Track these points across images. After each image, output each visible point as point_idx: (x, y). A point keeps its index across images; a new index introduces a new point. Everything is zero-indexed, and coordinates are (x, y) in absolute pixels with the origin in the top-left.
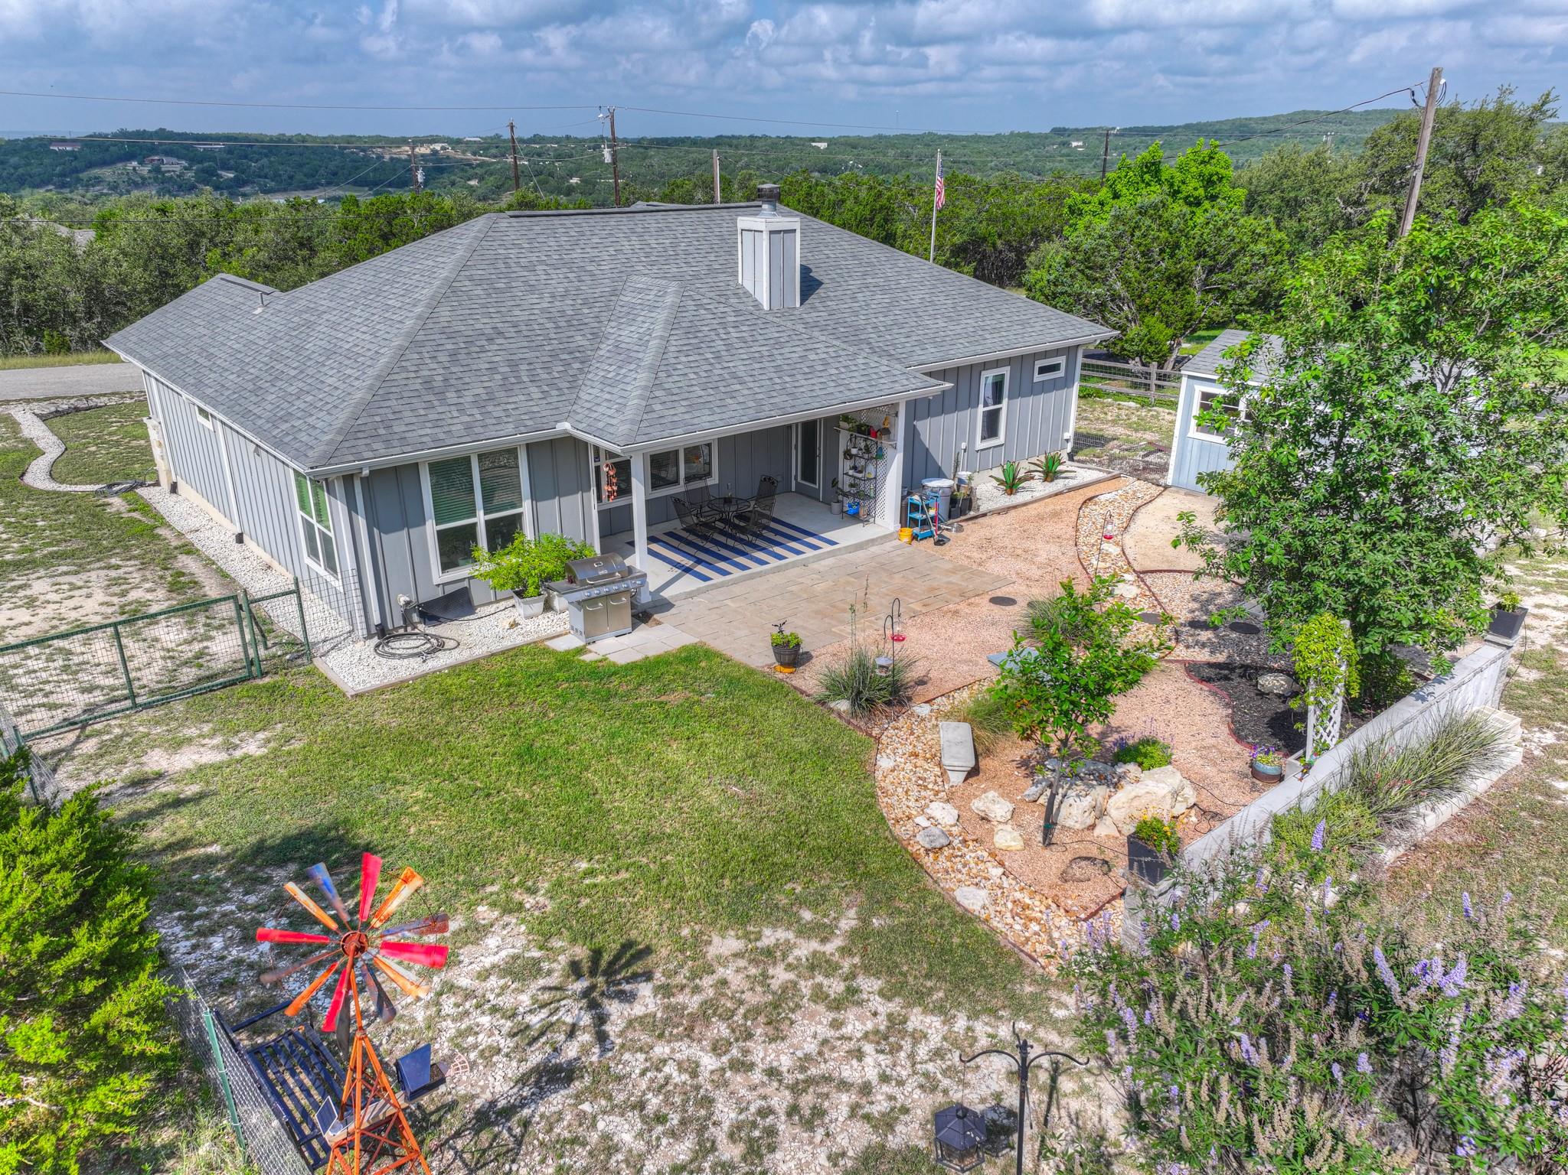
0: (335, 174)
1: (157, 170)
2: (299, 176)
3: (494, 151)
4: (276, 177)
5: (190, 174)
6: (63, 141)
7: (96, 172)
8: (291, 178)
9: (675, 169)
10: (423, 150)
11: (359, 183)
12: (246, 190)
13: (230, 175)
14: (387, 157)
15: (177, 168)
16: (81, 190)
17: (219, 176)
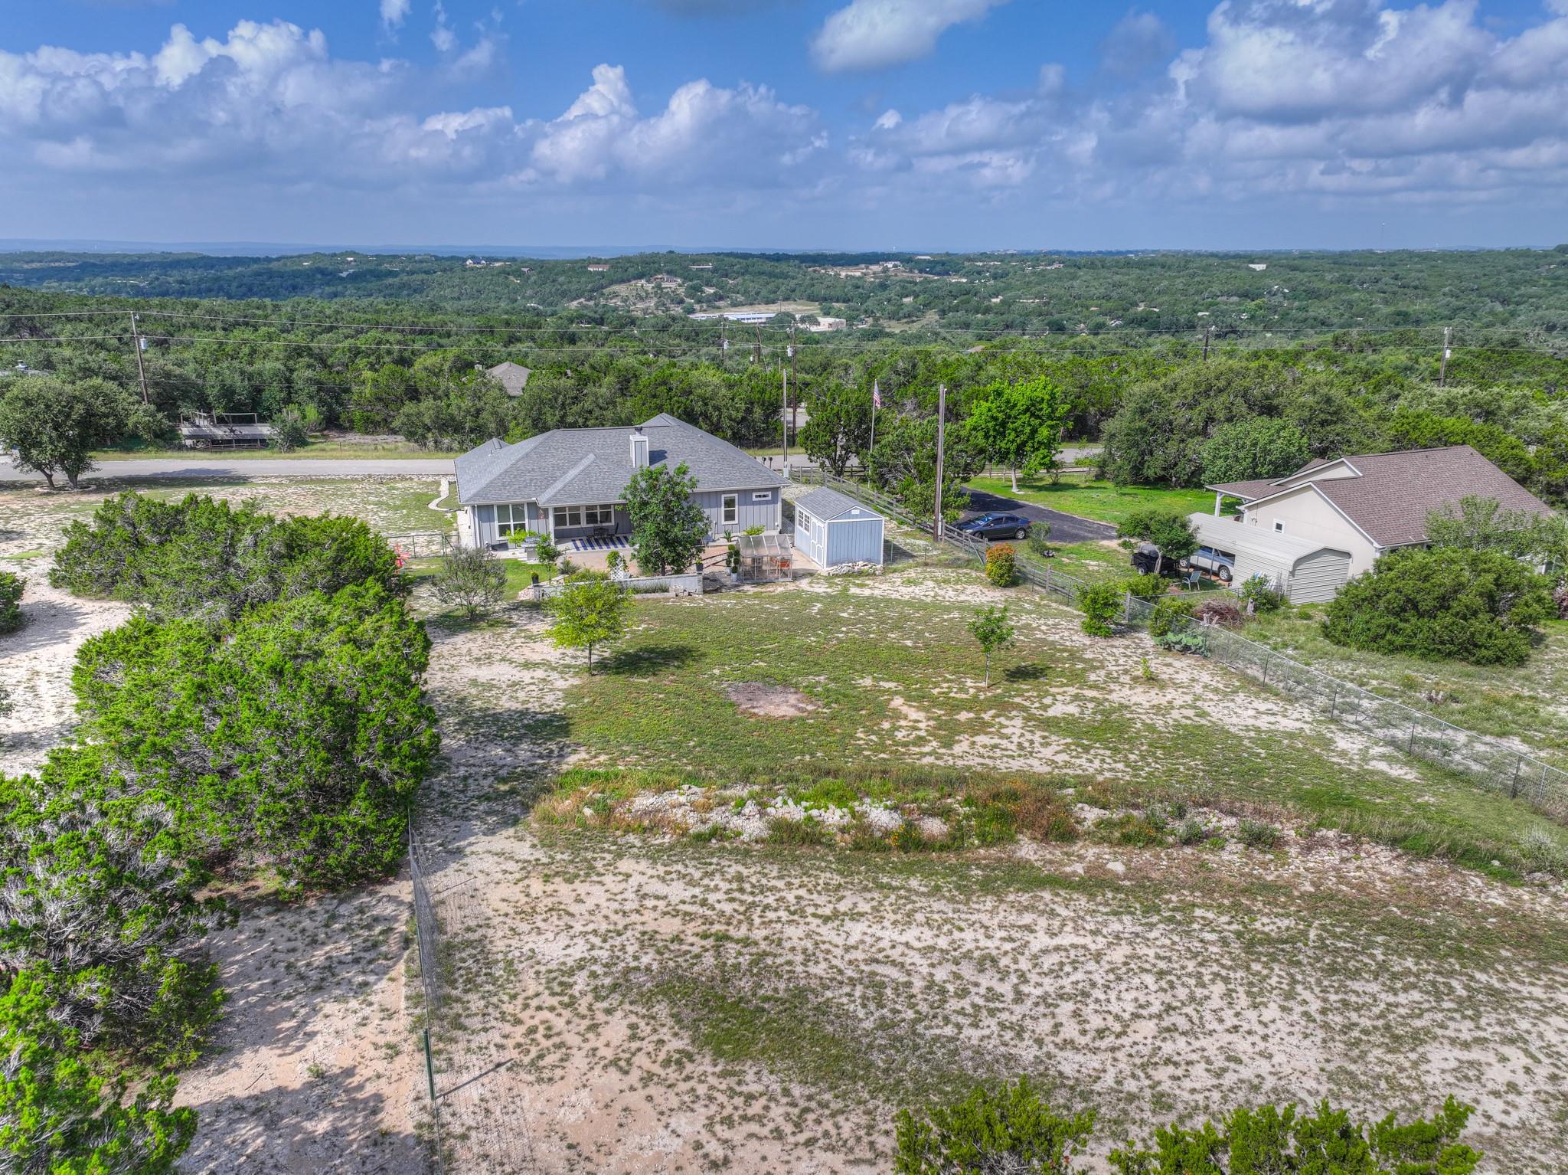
0: (793, 291)
1: (659, 287)
2: (764, 292)
3: (939, 268)
4: (746, 293)
5: (681, 290)
6: (598, 262)
7: (616, 288)
8: (758, 293)
10: (875, 268)
11: (812, 298)
12: (721, 303)
13: (711, 291)
14: (843, 274)
15: (673, 285)
16: (602, 302)
17: (703, 292)
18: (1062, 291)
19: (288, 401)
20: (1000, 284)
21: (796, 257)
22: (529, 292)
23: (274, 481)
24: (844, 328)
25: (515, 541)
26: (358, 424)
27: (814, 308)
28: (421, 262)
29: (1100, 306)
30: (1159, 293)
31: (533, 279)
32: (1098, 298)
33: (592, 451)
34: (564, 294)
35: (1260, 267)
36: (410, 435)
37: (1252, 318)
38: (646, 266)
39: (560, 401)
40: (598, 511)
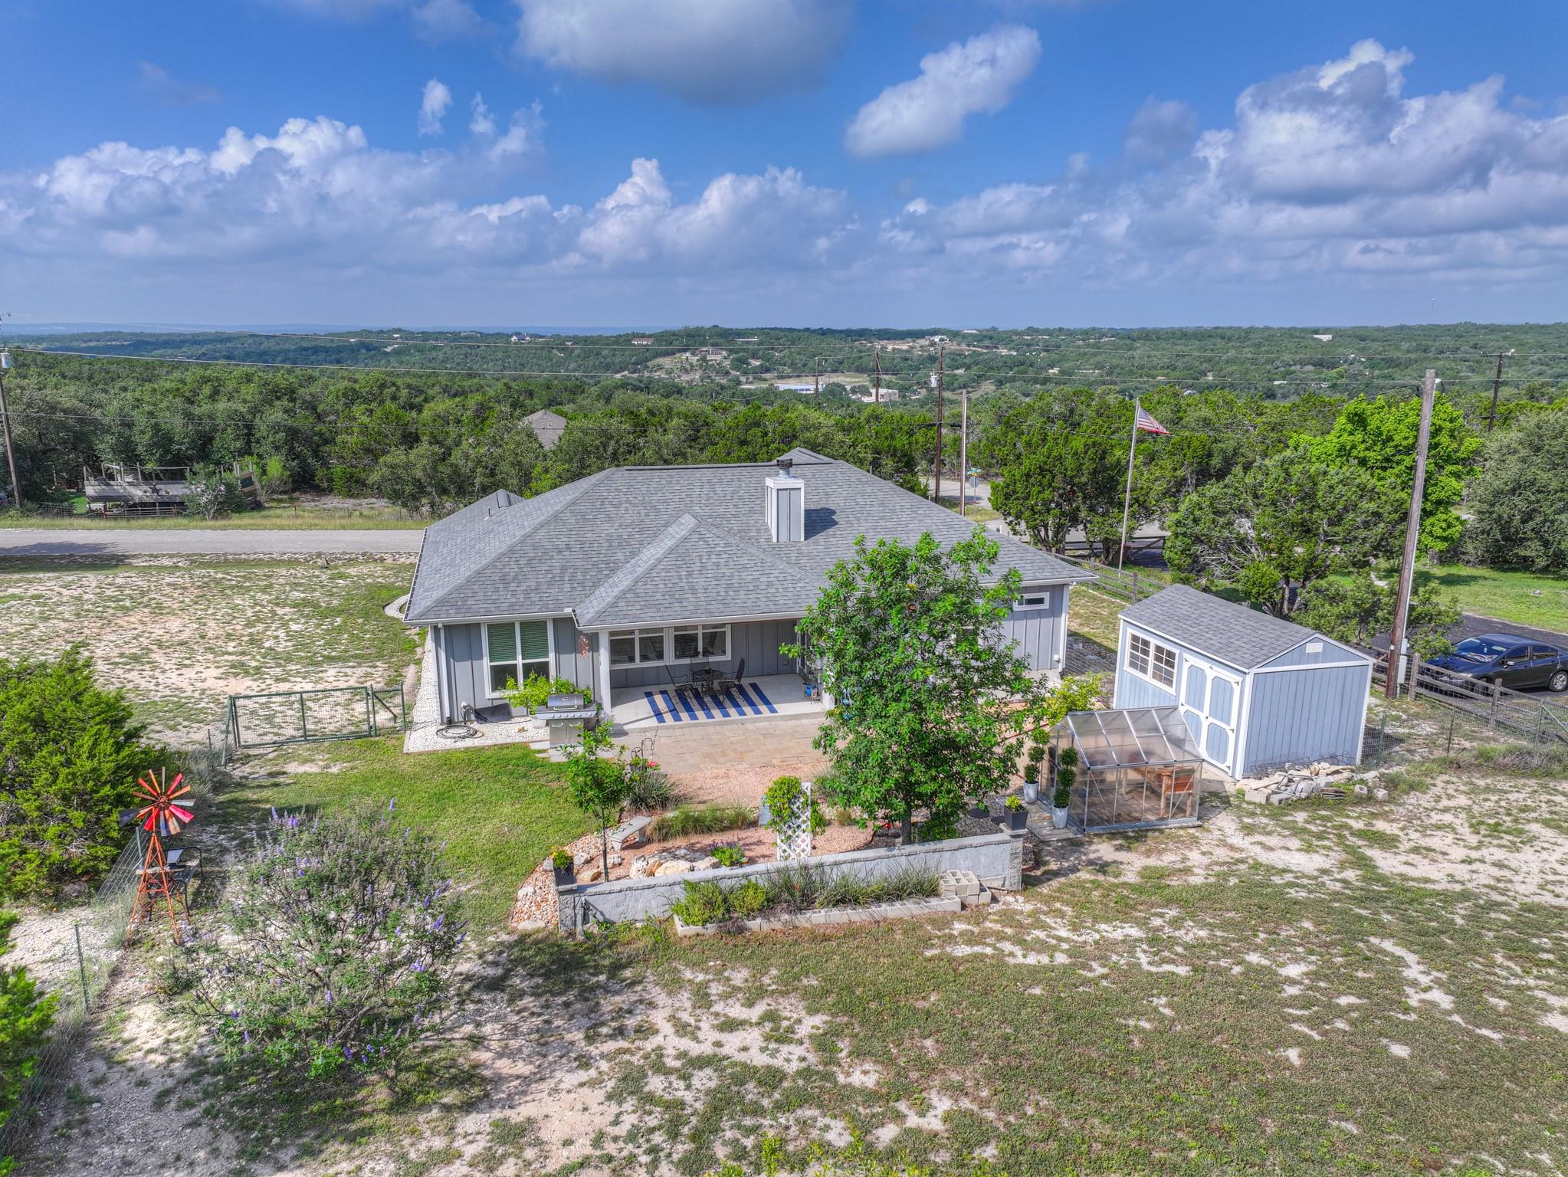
0: (841, 363)
1: (704, 359)
2: (811, 365)
3: (987, 342)
4: (793, 365)
5: (727, 363)
6: (643, 336)
7: (660, 360)
8: (804, 365)
9: (1156, 361)
10: (924, 342)
11: (860, 370)
12: (767, 375)
13: (757, 363)
14: (890, 348)
15: (718, 358)
16: (647, 374)
17: (748, 364)
18: (1123, 362)
19: (247, 451)
20: (1054, 356)
21: (841, 331)
22: (573, 365)
23: (166, 562)
24: (896, 398)
25: (525, 702)
26: (338, 484)
27: (863, 380)
28: (466, 338)
29: (1167, 375)
30: (1227, 362)
31: (576, 352)
32: (1163, 368)
33: (688, 510)
34: (607, 367)
35: (1326, 338)
36: (396, 496)
37: (1334, 387)
38: (693, 339)
39: (610, 450)
40: (700, 632)
